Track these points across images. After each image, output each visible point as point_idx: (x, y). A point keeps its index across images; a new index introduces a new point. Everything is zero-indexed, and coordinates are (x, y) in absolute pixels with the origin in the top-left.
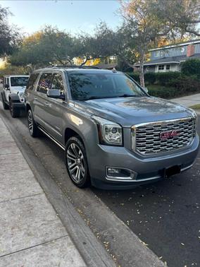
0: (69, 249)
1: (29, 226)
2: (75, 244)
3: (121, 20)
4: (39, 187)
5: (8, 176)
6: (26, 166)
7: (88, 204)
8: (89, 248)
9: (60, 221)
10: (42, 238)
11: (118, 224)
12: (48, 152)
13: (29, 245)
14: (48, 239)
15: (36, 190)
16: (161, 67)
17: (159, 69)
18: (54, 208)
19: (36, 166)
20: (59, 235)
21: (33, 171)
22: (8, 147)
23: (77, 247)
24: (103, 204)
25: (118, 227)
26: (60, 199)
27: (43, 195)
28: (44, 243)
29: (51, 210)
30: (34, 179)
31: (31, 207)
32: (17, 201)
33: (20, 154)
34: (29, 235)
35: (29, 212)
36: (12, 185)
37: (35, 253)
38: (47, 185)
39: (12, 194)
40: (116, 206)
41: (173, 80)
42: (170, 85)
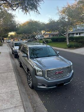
0: (22, 109)
1: (12, 101)
2: (24, 108)
3: (59, 17)
4: (18, 88)
5: (9, 83)
6: (15, 80)
7: (32, 95)
8: (28, 109)
9: (21, 100)
10: (15, 105)
11: (40, 102)
12: (24, 74)
13: (11, 107)
14: (16, 106)
15: (16, 89)
16: (77, 34)
17: (76, 35)
18: (21, 96)
19: (18, 80)
20: (20, 105)
21: (17, 82)
22: (11, 72)
23: (24, 109)
24: (37, 95)
25: (40, 103)
26: (23, 92)
27: (18, 91)
28: (15, 107)
29: (19, 96)
30: (17, 85)
31: (14, 95)
32: (10, 93)
33: (14, 75)
34: (11, 104)
35: (13, 97)
36: (9, 87)
37: (12, 110)
38: (20, 87)
39: (9, 90)
40: (41, 96)
41: (81, 40)
42: (80, 42)
